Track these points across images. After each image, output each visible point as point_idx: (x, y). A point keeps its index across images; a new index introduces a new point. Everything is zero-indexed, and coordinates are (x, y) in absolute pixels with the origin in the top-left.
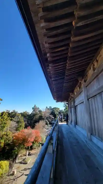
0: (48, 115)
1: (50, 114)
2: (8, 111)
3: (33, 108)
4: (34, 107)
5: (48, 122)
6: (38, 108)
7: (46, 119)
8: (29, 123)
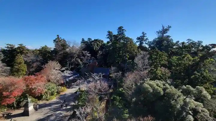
3: (54, 41)
6: (65, 41)
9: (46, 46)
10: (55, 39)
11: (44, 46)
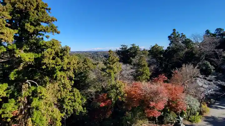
0: (208, 49)
1: (218, 48)
2: (124, 46)
3: (169, 37)
4: (172, 34)
5: (210, 65)
6: (183, 36)
7: (206, 59)
8: (163, 67)
9: (157, 45)
10: (170, 35)
11: (155, 45)
